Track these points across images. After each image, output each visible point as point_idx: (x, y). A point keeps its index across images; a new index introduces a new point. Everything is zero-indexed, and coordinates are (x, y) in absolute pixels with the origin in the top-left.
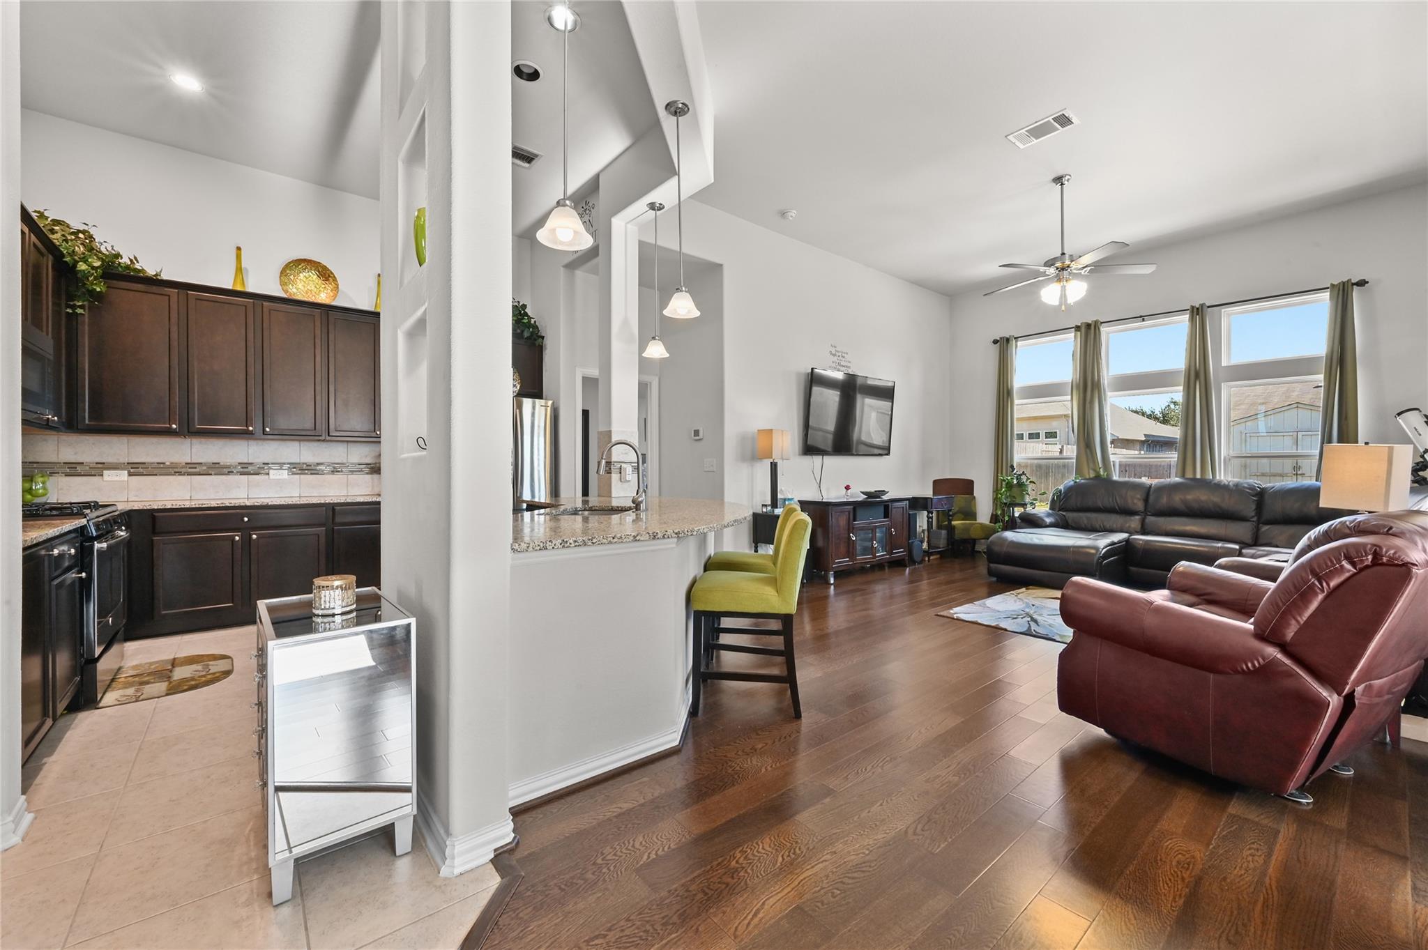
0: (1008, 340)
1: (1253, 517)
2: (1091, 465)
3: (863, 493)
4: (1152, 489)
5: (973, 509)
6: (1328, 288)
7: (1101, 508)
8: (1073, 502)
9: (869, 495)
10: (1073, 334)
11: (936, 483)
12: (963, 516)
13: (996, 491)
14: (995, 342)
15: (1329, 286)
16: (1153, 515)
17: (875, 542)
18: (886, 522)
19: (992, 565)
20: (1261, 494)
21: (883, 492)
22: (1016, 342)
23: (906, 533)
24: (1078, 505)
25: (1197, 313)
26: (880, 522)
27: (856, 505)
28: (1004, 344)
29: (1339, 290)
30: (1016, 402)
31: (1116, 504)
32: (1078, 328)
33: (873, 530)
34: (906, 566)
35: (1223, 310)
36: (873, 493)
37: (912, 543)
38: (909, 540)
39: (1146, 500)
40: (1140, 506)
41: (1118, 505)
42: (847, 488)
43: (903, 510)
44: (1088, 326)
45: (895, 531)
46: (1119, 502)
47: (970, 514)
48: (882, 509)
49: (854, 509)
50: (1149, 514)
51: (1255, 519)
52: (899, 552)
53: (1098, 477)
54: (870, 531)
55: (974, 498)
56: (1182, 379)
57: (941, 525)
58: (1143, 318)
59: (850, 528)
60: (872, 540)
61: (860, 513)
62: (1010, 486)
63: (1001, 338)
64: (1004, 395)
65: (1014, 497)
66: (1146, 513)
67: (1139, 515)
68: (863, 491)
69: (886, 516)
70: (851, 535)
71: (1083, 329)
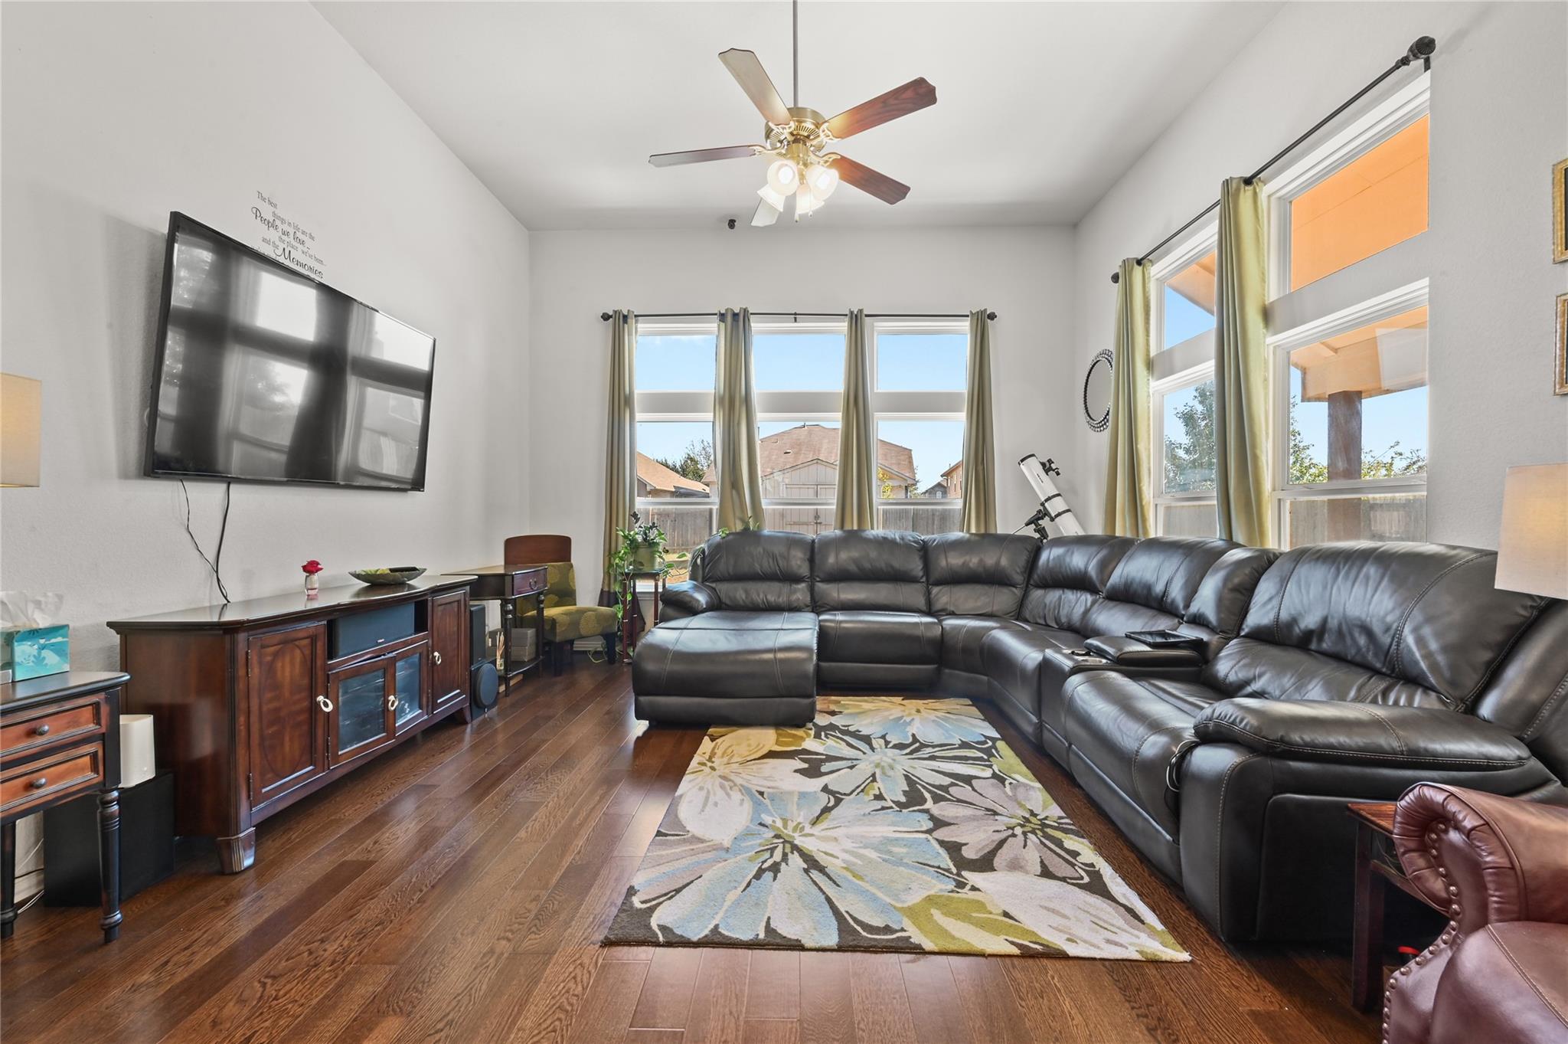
0: (625, 317)
1: (922, 577)
2: (738, 514)
3: (358, 576)
4: (816, 545)
5: (571, 584)
6: (968, 316)
7: (758, 574)
8: (724, 566)
9: (375, 582)
10: (716, 325)
11: (511, 544)
12: (556, 598)
13: (610, 553)
14: (606, 317)
15: (969, 314)
16: (822, 581)
17: (392, 698)
18: (421, 640)
19: (642, 699)
20: (925, 551)
21: (413, 571)
22: (636, 322)
23: (464, 652)
24: (731, 570)
25: (856, 320)
26: (406, 644)
27: (333, 618)
28: (618, 321)
29: (978, 319)
30: (639, 416)
31: (777, 568)
32: (722, 317)
33: (389, 668)
34: (465, 723)
35: (876, 324)
36: (382, 576)
37: (478, 669)
38: (471, 664)
39: (811, 560)
40: (804, 570)
41: (780, 569)
42: (311, 568)
43: (459, 607)
44: (735, 315)
45: (442, 655)
46: (781, 565)
47: (566, 595)
48: (409, 613)
49: (331, 628)
50: (818, 579)
51: (924, 579)
52: (451, 700)
53: (746, 529)
54: (380, 673)
55: (571, 566)
56: (841, 403)
57: (522, 618)
58: (795, 316)
59: (317, 679)
60: (385, 691)
61: (346, 634)
62: (634, 546)
63: (615, 312)
64: (619, 402)
65: (642, 564)
66: (812, 580)
67: (804, 581)
68: (359, 570)
69: (421, 625)
70: (321, 698)
71: (729, 318)
